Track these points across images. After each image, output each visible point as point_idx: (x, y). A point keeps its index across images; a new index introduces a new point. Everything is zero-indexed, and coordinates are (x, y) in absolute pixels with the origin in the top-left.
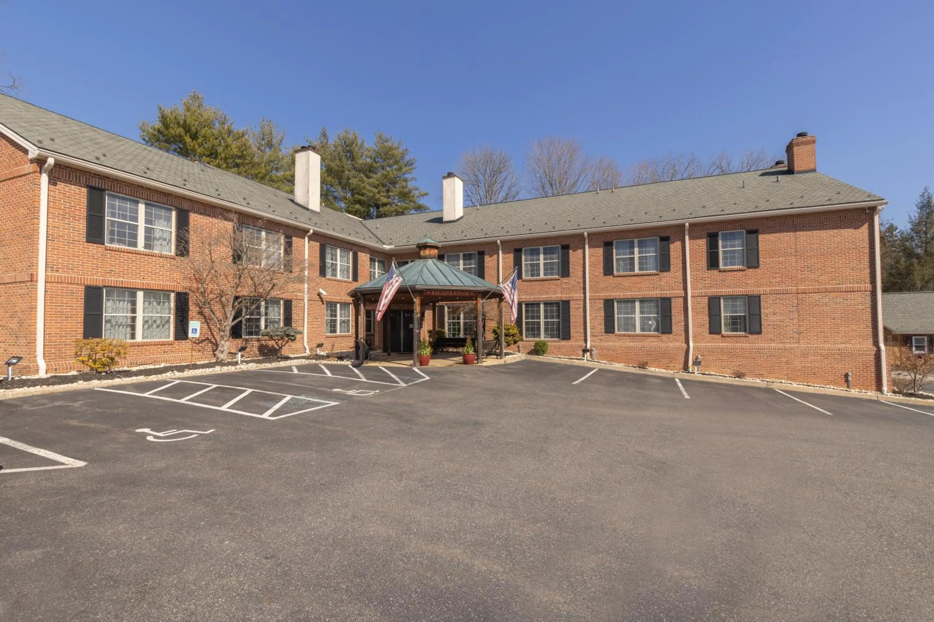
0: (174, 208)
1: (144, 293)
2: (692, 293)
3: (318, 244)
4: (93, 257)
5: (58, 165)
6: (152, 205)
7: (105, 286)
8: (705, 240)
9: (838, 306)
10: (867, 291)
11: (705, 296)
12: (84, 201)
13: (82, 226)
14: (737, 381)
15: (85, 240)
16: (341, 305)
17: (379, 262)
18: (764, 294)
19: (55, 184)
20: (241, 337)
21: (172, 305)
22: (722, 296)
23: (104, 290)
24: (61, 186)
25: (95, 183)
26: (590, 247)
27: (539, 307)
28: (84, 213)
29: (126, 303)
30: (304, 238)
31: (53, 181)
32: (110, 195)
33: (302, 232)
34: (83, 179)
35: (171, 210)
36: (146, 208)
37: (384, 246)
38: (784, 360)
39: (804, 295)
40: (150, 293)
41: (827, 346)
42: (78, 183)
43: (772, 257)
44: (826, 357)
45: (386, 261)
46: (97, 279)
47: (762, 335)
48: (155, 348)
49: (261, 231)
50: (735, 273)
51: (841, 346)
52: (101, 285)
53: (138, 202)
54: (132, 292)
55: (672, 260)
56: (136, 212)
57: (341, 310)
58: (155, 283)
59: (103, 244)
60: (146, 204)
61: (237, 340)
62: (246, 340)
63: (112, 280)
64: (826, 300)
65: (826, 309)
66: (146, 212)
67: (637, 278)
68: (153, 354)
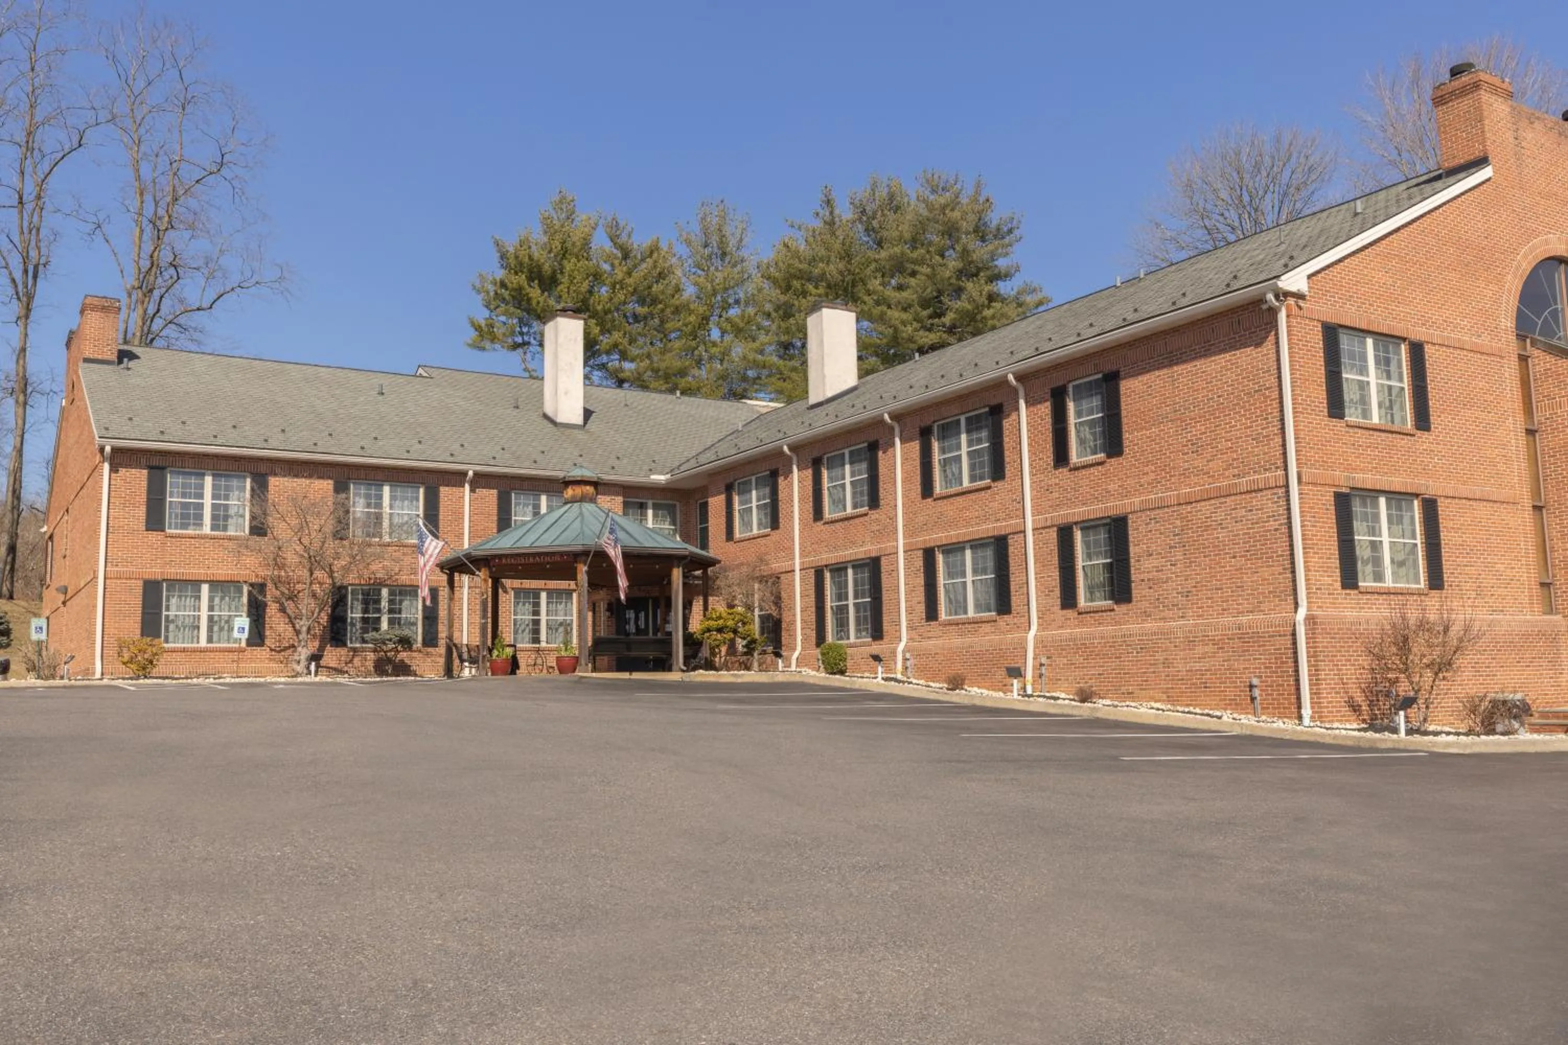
0: (248, 474)
1: (210, 586)
2: (1034, 521)
3: (495, 492)
4: (151, 547)
5: (115, 450)
6: (221, 476)
7: (164, 580)
8: (1048, 404)
9: (1239, 525)
10: (1280, 487)
11: (1053, 526)
12: (144, 484)
13: (142, 512)
14: (1085, 710)
15: (144, 528)
16: (548, 594)
17: (656, 507)
18: (1131, 513)
19: (117, 471)
20: (345, 645)
21: (245, 599)
22: (1076, 523)
23: (165, 585)
24: (123, 471)
25: (155, 462)
26: (903, 441)
27: (846, 575)
28: (143, 497)
29: (188, 599)
30: (463, 487)
31: (114, 469)
32: (171, 472)
33: (456, 478)
34: (143, 461)
35: (245, 477)
36: (213, 480)
37: (653, 477)
38: (1160, 657)
39: (1189, 508)
40: (216, 585)
41: (1227, 620)
42: (139, 466)
43: (1142, 429)
44: (1219, 645)
45: (678, 504)
46: (155, 572)
47: (1134, 603)
48: (221, 655)
49: (382, 485)
50: (1092, 470)
51: (1244, 619)
52: (160, 578)
53: (204, 475)
54: (196, 584)
55: (1007, 453)
56: (202, 487)
57: (548, 603)
58: (223, 572)
59: (163, 530)
60: (214, 475)
61: (339, 649)
62: (355, 650)
63: (173, 572)
64: (1220, 516)
65: (1222, 535)
66: (213, 485)
67: (964, 497)
68: (219, 662)
